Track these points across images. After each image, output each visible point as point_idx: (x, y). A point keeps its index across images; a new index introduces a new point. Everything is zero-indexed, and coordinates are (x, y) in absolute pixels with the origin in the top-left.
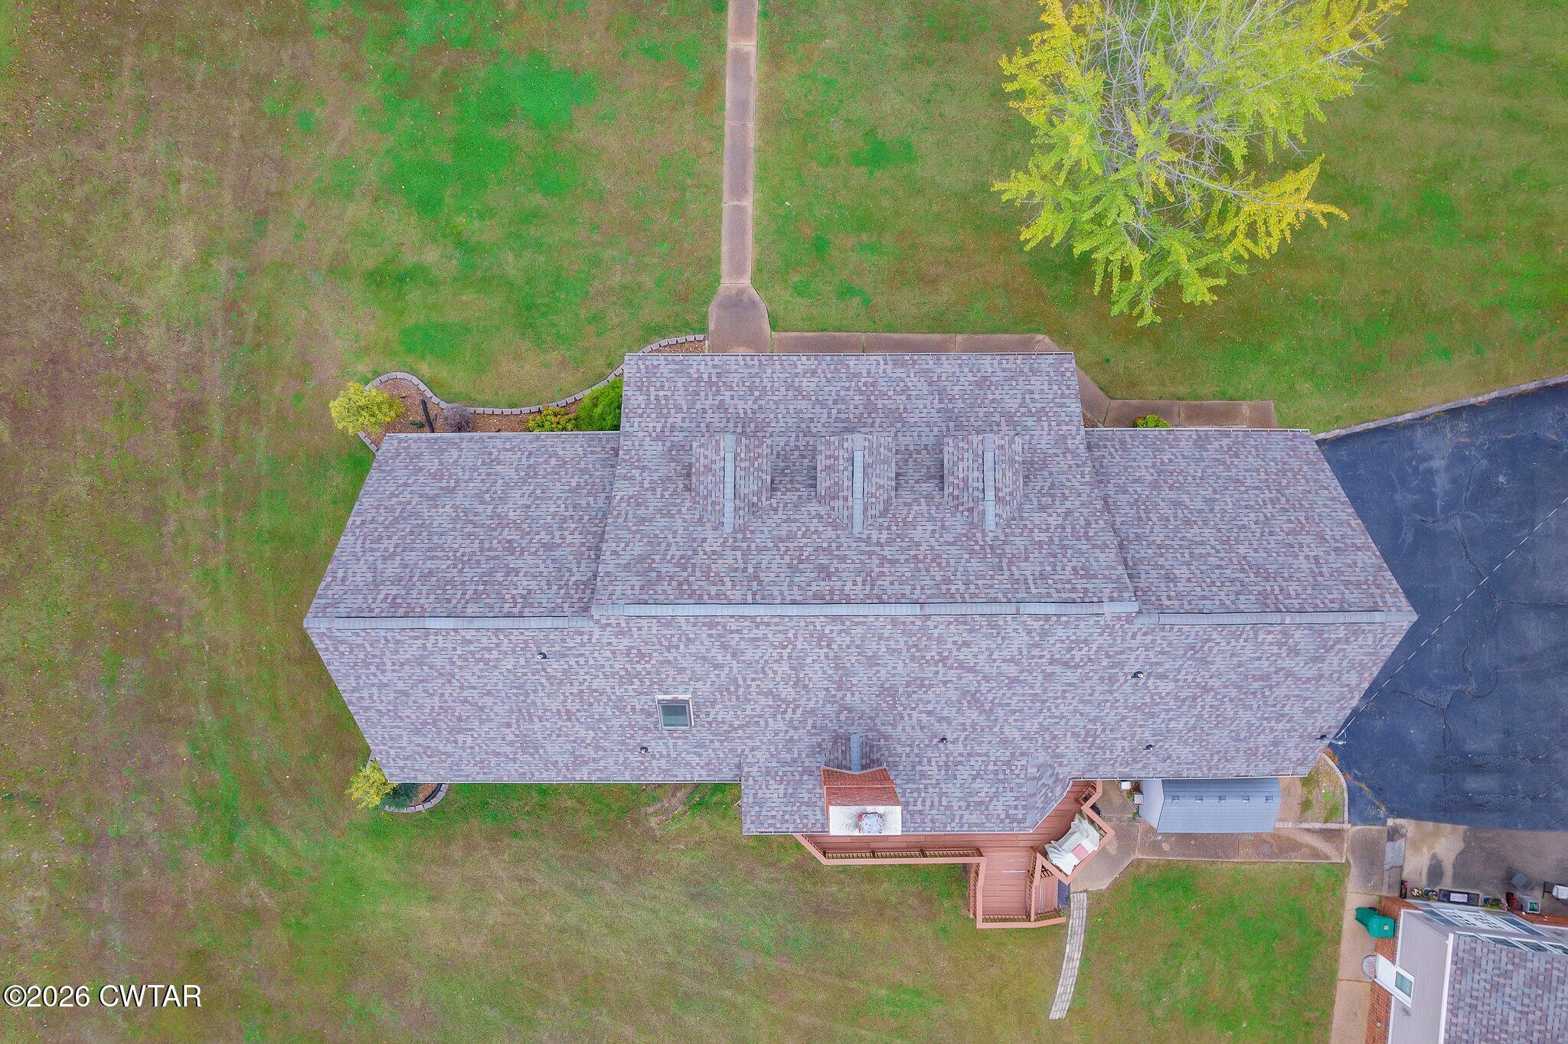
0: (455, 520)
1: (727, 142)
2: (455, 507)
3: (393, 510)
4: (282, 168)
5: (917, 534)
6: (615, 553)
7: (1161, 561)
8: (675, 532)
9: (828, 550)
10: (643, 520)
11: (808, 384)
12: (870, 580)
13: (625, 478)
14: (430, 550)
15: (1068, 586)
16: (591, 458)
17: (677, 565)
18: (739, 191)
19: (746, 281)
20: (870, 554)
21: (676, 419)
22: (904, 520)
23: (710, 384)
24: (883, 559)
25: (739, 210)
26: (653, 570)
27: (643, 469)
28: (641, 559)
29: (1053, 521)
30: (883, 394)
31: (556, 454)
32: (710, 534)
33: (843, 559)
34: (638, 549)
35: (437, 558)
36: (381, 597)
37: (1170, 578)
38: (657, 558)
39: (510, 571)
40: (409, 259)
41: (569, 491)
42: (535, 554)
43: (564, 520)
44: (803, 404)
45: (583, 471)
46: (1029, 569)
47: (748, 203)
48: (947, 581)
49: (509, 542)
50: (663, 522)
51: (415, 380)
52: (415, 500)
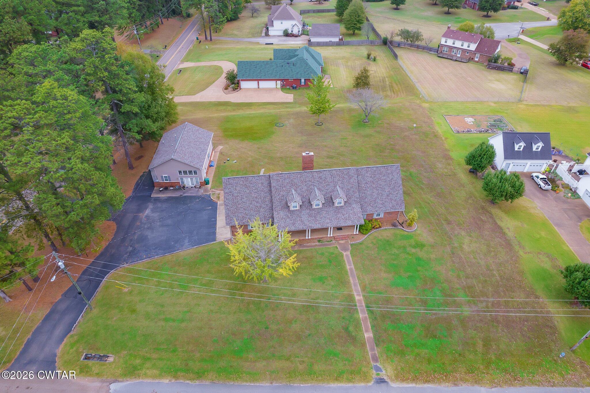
0: (384, 189)
1: (356, 278)
3: (396, 190)
4: (454, 262)
5: (305, 188)
6: (355, 179)
7: (263, 187)
8: (346, 185)
9: (320, 183)
10: (352, 187)
11: (328, 221)
12: (313, 176)
13: (357, 198)
14: (386, 181)
15: (281, 177)
16: (365, 206)
17: (344, 177)
18: (351, 269)
19: (345, 254)
20: (313, 182)
21: (351, 212)
22: (308, 191)
23: (346, 219)
25: (350, 265)
26: (348, 176)
27: (355, 201)
28: (350, 178)
29: (282, 193)
30: (313, 220)
31: (372, 207)
32: (340, 185)
33: (318, 181)
34: (352, 181)
35: (384, 179)
36: (390, 170)
37: (262, 183)
38: (348, 179)
39: (371, 177)
40: (418, 250)
41: (367, 197)
42: (369, 181)
43: (366, 190)
44: (328, 217)
45: (366, 203)
46: (287, 181)
47: (348, 267)
48: (301, 177)
49: (373, 184)
50: (349, 187)
51: (407, 230)
52: (393, 193)
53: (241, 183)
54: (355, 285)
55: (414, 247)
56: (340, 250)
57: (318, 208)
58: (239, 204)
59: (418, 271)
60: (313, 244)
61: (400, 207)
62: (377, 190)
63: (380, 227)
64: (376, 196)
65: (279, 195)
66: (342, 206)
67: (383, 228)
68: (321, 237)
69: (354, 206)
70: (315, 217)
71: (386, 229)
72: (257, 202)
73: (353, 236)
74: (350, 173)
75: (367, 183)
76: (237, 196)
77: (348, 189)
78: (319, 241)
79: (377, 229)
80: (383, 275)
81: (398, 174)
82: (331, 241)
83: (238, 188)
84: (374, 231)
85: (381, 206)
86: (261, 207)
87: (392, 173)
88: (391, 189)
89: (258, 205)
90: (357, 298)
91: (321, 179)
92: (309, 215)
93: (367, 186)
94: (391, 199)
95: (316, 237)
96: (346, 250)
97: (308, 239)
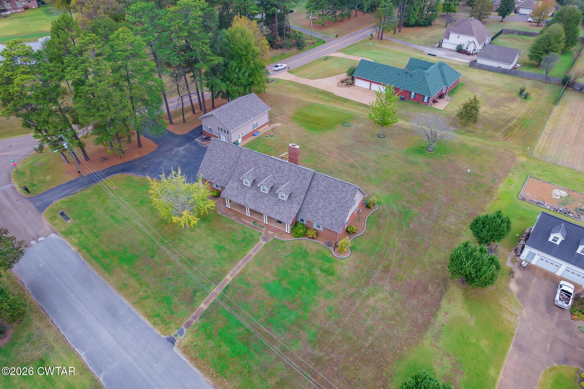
0: (332, 203)
1: (246, 264)
2: (331, 206)
3: (342, 210)
4: (341, 303)
5: (264, 171)
6: (308, 182)
8: (297, 184)
9: (277, 172)
10: (301, 188)
11: (264, 207)
12: (275, 164)
13: (300, 200)
14: (337, 197)
17: (300, 176)
18: (251, 255)
19: (261, 242)
21: (288, 209)
22: (264, 174)
24: (271, 168)
25: (253, 252)
26: (303, 177)
27: (298, 201)
28: (304, 179)
29: (244, 167)
30: (253, 201)
31: (312, 215)
32: (293, 182)
33: (276, 170)
34: (304, 182)
35: (336, 194)
36: (346, 188)
37: (236, 153)
38: (302, 179)
39: (325, 187)
40: (323, 274)
41: (311, 204)
42: (321, 190)
43: (314, 196)
44: (267, 204)
45: (308, 208)
46: (253, 159)
47: (251, 252)
48: (264, 160)
49: (324, 194)
50: (299, 187)
51: (334, 254)
52: (338, 211)
53: (222, 147)
54: (238, 268)
55: (322, 270)
56: (261, 237)
57: (264, 193)
58: (212, 163)
59: (299, 289)
60: (248, 222)
61: (337, 228)
62: (325, 202)
63: (313, 238)
64: (321, 206)
65: (241, 168)
66: (284, 201)
67: (315, 241)
68: (258, 220)
69: (294, 205)
70: (257, 199)
71: (318, 243)
72: (225, 167)
73: (283, 233)
74: (306, 175)
75: (318, 191)
76: (215, 156)
77: (297, 188)
78: (254, 222)
79: (310, 239)
80: (268, 274)
81: (352, 196)
82: (264, 227)
83: (218, 150)
84: (306, 239)
85: (320, 218)
86: (226, 172)
87: (347, 192)
88: (338, 207)
89: (225, 170)
90: (228, 277)
91: (280, 169)
92: (254, 195)
93: (317, 194)
94: (333, 217)
95: (254, 218)
96: (265, 239)
97: (248, 216)
